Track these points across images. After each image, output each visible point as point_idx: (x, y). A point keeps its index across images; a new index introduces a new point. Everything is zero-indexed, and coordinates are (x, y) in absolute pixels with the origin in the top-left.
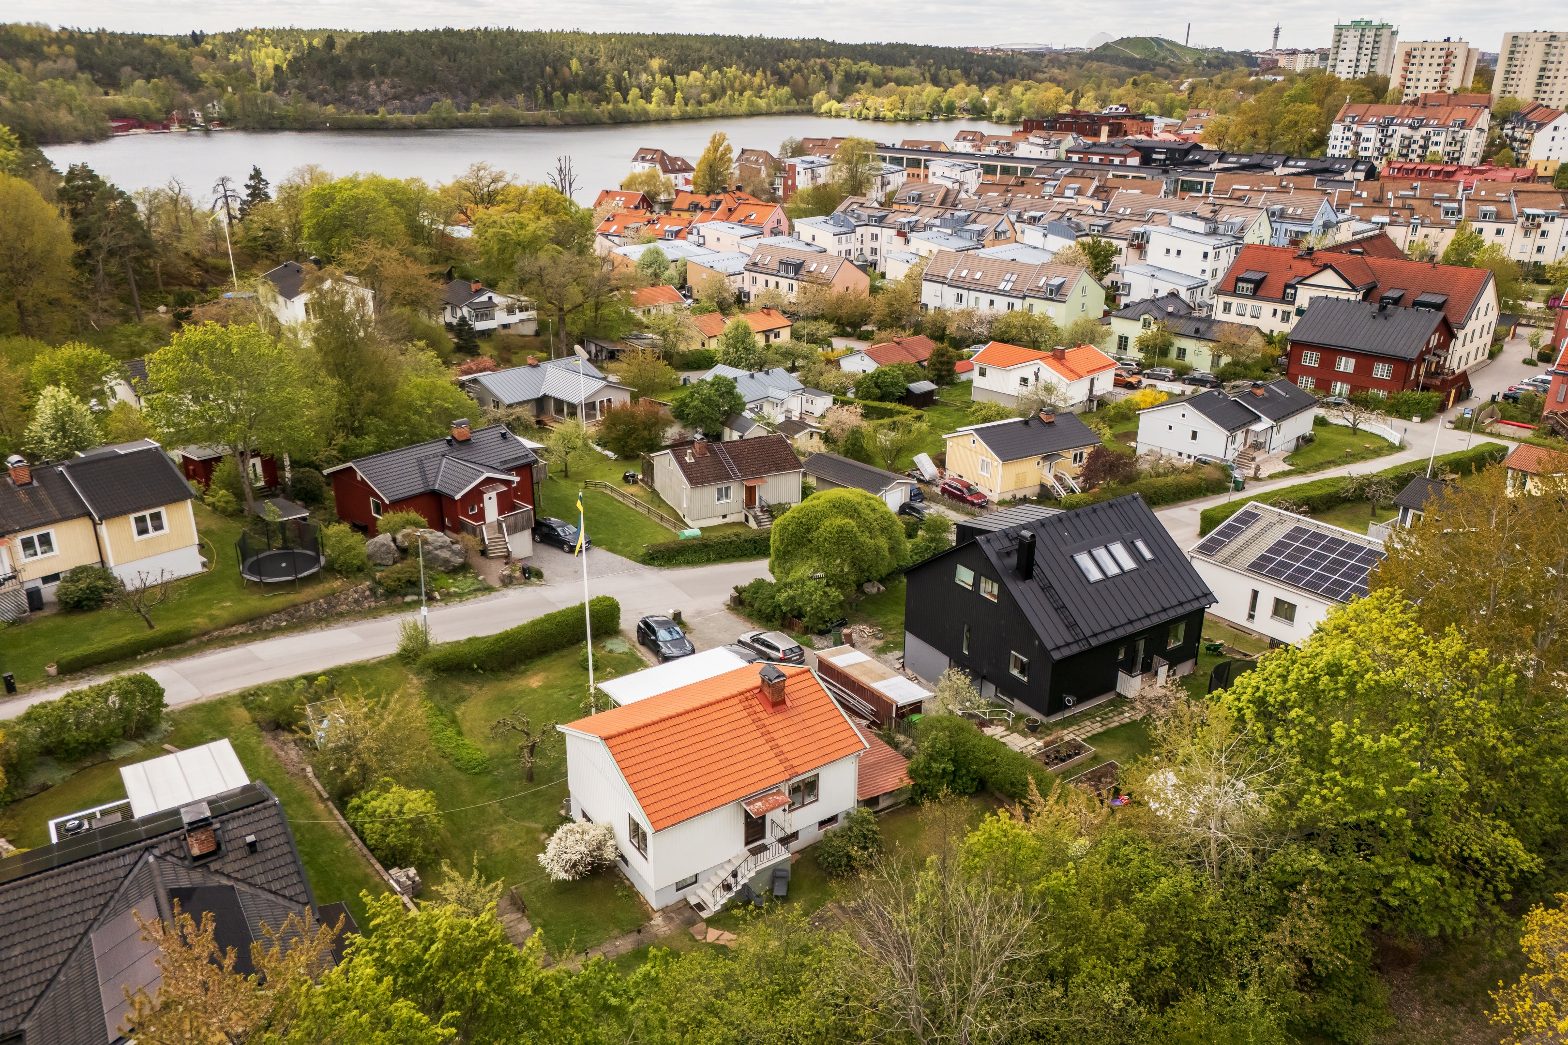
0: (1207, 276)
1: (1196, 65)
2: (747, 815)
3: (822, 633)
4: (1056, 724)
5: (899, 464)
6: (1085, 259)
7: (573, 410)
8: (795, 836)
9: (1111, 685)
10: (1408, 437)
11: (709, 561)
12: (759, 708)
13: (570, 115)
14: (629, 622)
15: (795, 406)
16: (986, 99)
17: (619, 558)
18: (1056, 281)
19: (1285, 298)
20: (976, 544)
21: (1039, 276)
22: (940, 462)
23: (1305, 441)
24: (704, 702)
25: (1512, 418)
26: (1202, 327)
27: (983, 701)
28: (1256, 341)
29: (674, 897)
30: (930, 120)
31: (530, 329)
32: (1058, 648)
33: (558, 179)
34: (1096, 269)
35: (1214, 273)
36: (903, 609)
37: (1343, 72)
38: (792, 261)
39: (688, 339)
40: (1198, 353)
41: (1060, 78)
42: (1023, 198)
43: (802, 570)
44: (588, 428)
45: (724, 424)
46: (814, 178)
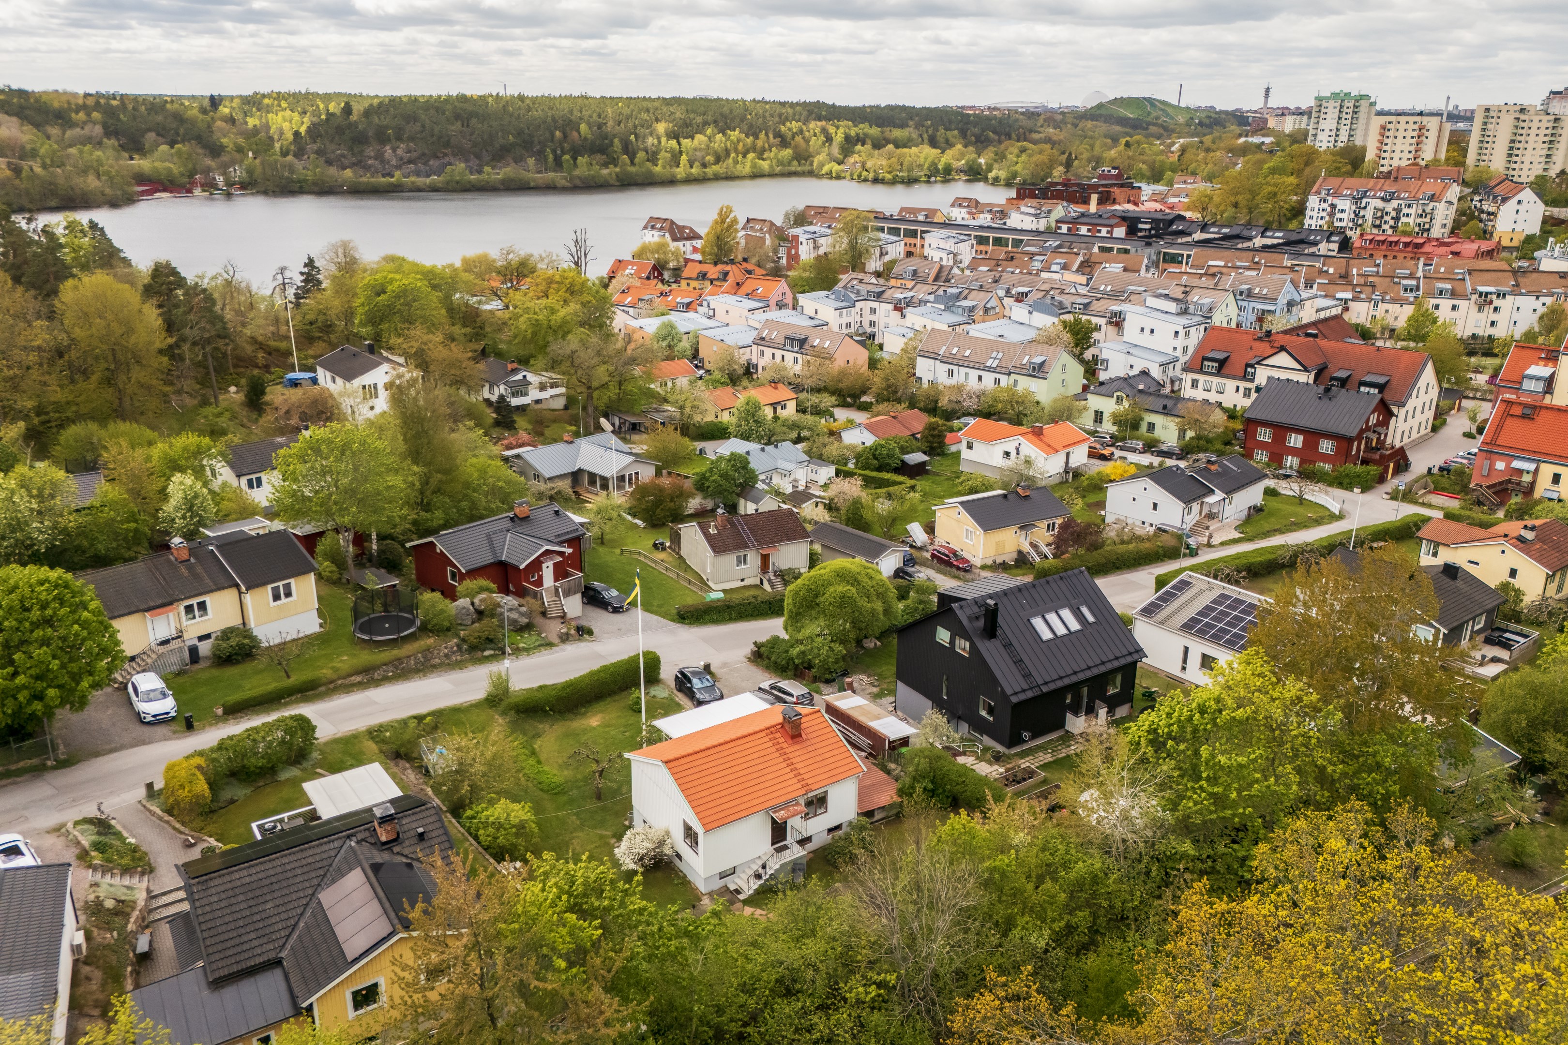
0: (1179, 353)
1: (1188, 125)
2: (774, 821)
3: (828, 682)
4: (1016, 754)
5: (894, 531)
6: (1067, 337)
7: (605, 484)
8: (809, 839)
9: (1061, 724)
10: (1346, 507)
11: (731, 620)
12: (781, 740)
13: (579, 178)
14: (668, 673)
15: (802, 475)
16: (982, 161)
17: (655, 618)
18: (1038, 360)
19: (1246, 377)
20: (951, 610)
21: (1023, 354)
22: (930, 529)
23: (1257, 510)
24: (739, 735)
25: (1443, 489)
26: (1170, 403)
27: (957, 736)
28: (1218, 417)
29: (718, 884)
30: (928, 182)
31: (560, 403)
32: (1016, 693)
33: (574, 250)
34: (1077, 345)
35: (1185, 350)
36: (894, 661)
37: (1323, 142)
38: (798, 336)
39: (704, 412)
40: (1165, 428)
41: (1055, 138)
42: (1012, 275)
43: (812, 628)
44: (619, 498)
45: (739, 495)
46: (816, 247)
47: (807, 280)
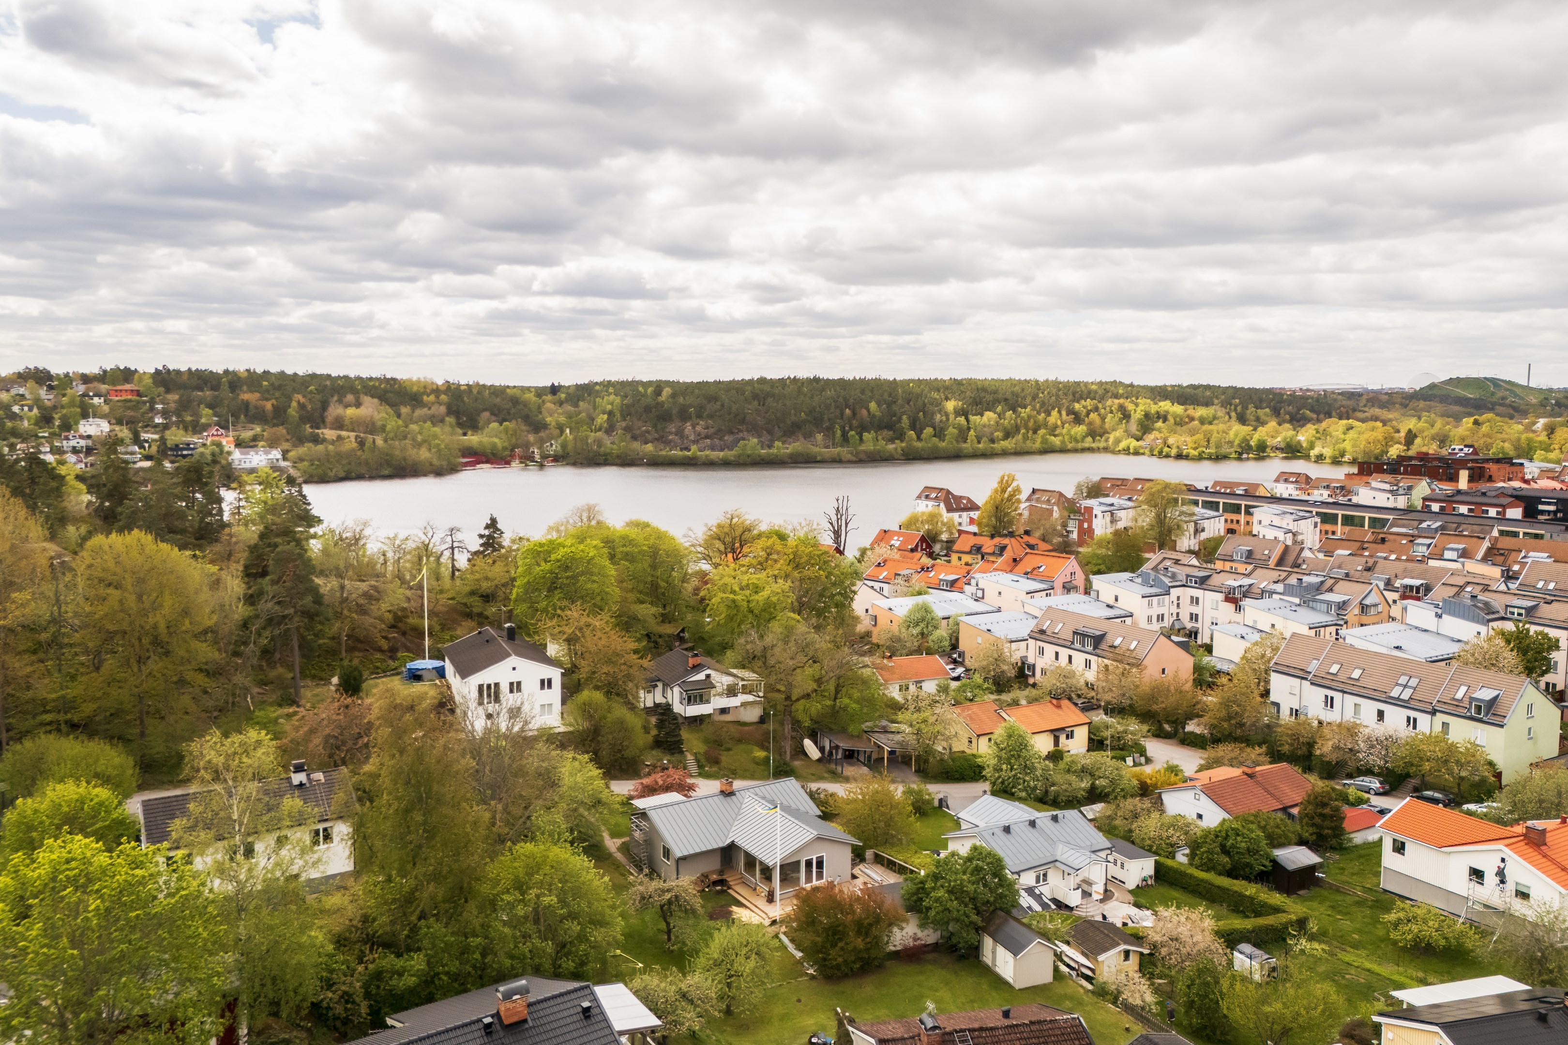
1: (1544, 405)
13: (865, 452)
16: (1301, 438)
18: (1486, 694)
21: (1456, 682)
30: (1239, 459)
31: (752, 715)
38: (1091, 632)
39: (950, 738)
41: (1384, 418)
45: (983, 930)
46: (1113, 521)
47: (1104, 558)
